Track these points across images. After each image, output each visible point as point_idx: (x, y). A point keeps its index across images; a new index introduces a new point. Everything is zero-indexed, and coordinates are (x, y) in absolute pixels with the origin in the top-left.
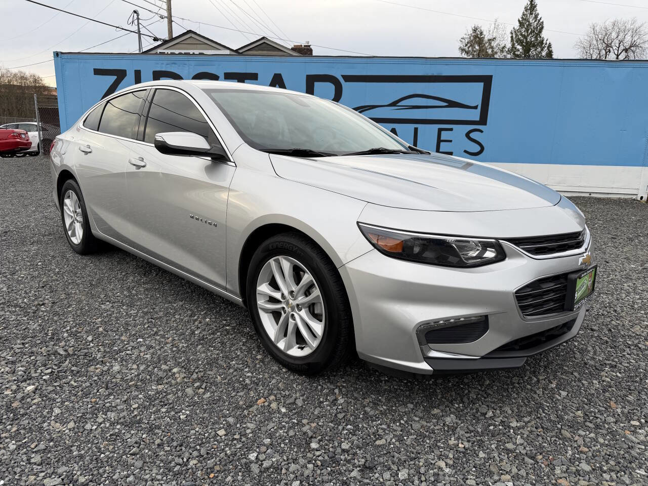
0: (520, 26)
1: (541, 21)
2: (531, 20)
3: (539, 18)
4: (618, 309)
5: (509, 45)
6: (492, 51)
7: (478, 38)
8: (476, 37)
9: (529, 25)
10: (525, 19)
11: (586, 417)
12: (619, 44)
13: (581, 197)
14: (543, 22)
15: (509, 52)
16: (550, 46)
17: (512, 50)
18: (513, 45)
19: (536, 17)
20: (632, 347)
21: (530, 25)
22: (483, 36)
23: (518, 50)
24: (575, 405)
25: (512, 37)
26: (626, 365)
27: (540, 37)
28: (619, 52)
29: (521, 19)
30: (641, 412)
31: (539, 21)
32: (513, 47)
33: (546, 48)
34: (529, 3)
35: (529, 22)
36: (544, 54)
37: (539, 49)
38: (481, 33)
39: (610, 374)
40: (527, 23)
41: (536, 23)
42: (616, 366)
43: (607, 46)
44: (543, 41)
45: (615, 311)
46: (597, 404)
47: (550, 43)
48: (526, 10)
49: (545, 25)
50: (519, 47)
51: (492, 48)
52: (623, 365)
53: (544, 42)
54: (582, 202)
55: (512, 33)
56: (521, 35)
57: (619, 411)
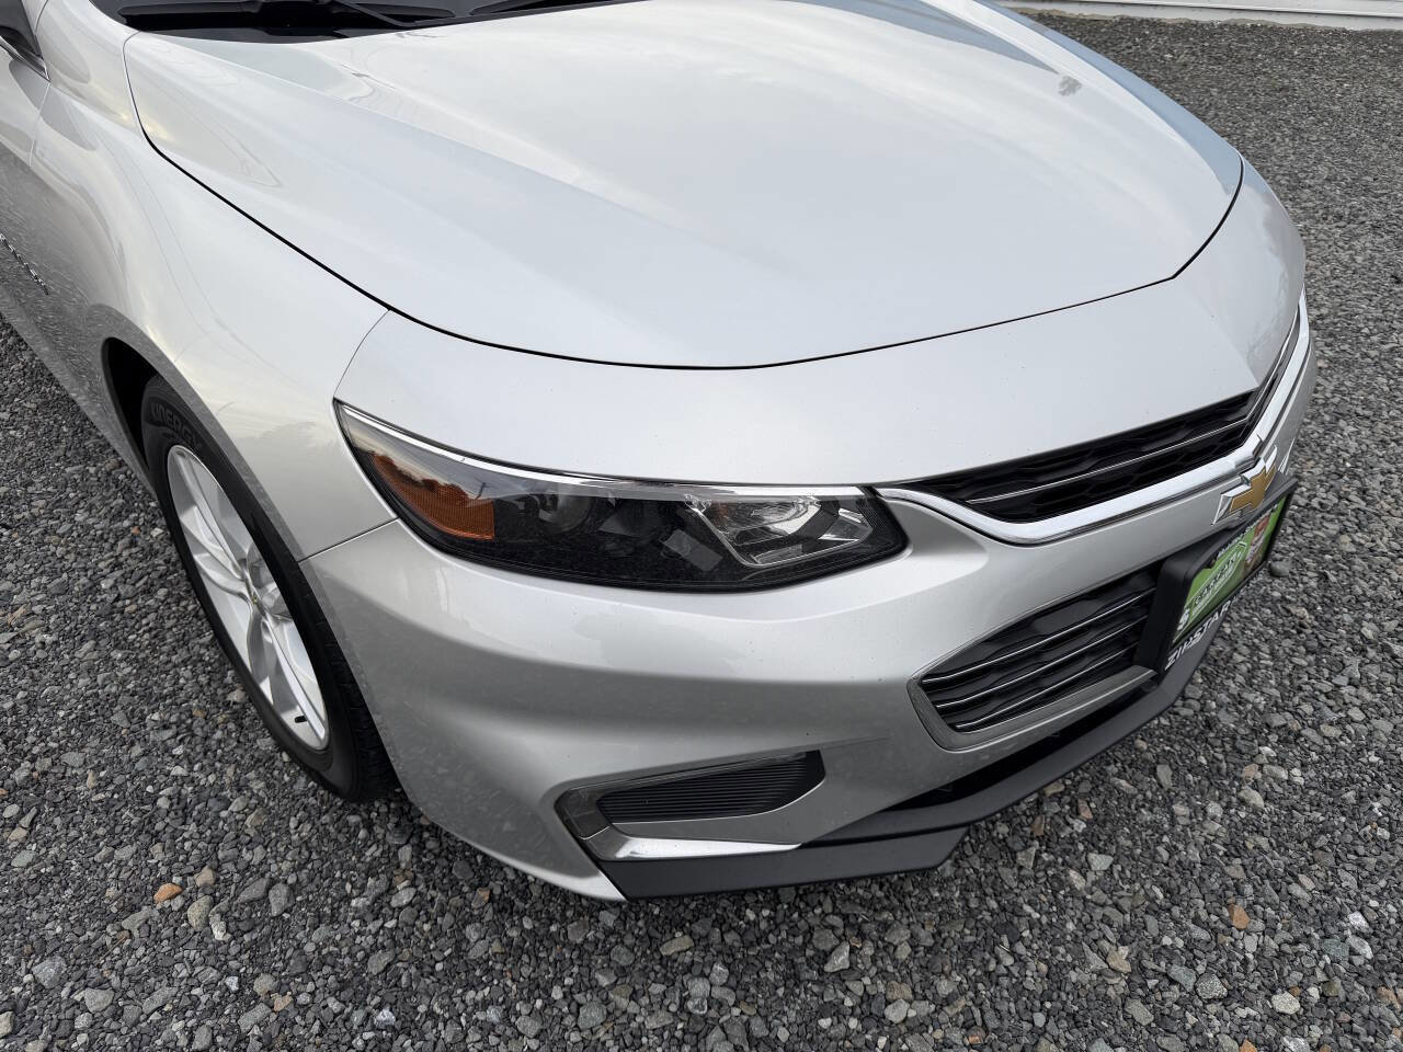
4: (1374, 485)
11: (1137, 980)
13: (1390, 32)
20: (1372, 653)
24: (1117, 918)
26: (1333, 732)
30: (1321, 952)
39: (1270, 771)
42: (1299, 735)
45: (1363, 492)
46: (1192, 914)
52: (1320, 733)
54: (1390, 52)
57: (1251, 944)
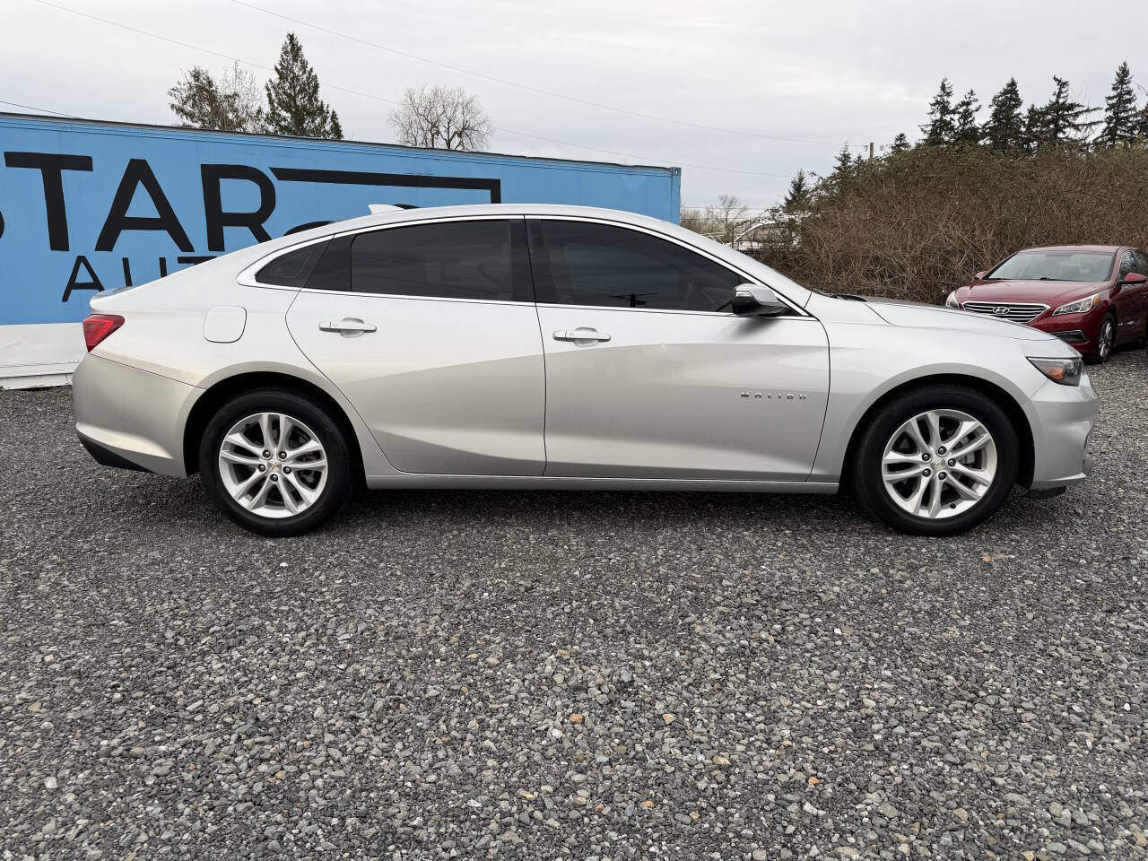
0: (281, 78)
1: (313, 74)
2: (296, 70)
3: (308, 69)
5: (267, 109)
6: (237, 117)
7: (207, 91)
8: (201, 89)
9: (294, 77)
10: (287, 69)
12: (449, 123)
14: (316, 76)
15: (270, 120)
16: (334, 117)
17: (273, 117)
18: (273, 109)
19: (304, 66)
21: (296, 78)
22: (214, 88)
23: (285, 120)
25: (269, 95)
27: (316, 100)
28: (451, 136)
29: (279, 67)
31: (310, 74)
32: (274, 113)
33: (329, 120)
34: (288, 42)
35: (294, 73)
36: (328, 127)
37: (318, 120)
38: (210, 84)
40: (292, 75)
41: (305, 76)
43: (434, 125)
44: (322, 107)
47: (333, 112)
48: (285, 53)
49: (320, 80)
50: (284, 113)
51: (236, 111)
53: (325, 109)
55: (268, 89)
56: (285, 93)
